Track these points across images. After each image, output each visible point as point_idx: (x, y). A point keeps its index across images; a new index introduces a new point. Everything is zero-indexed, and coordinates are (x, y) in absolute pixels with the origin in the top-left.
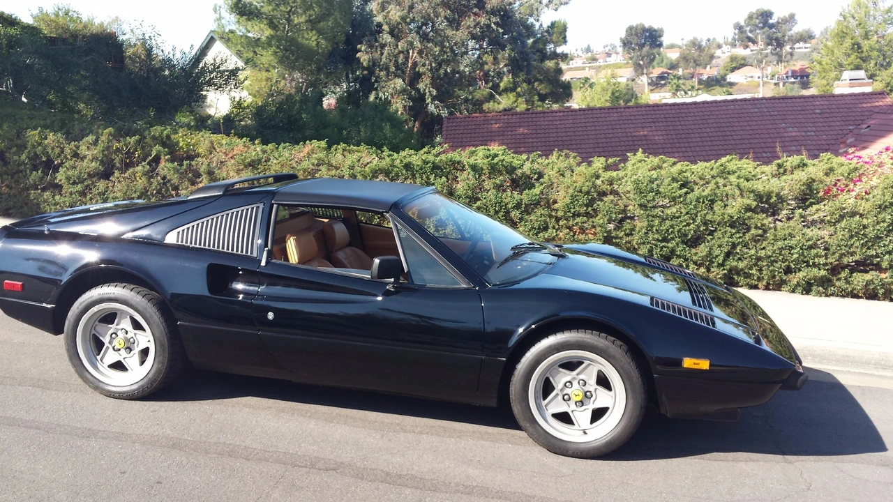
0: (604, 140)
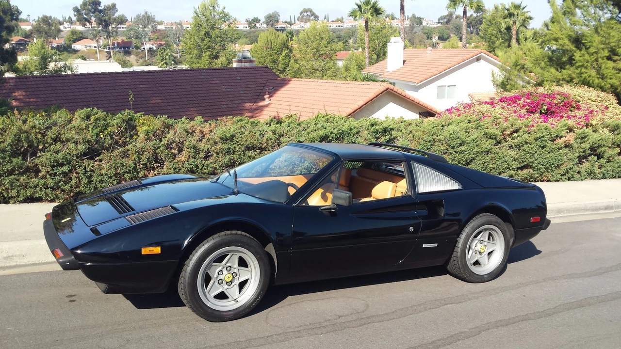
0: (113, 98)
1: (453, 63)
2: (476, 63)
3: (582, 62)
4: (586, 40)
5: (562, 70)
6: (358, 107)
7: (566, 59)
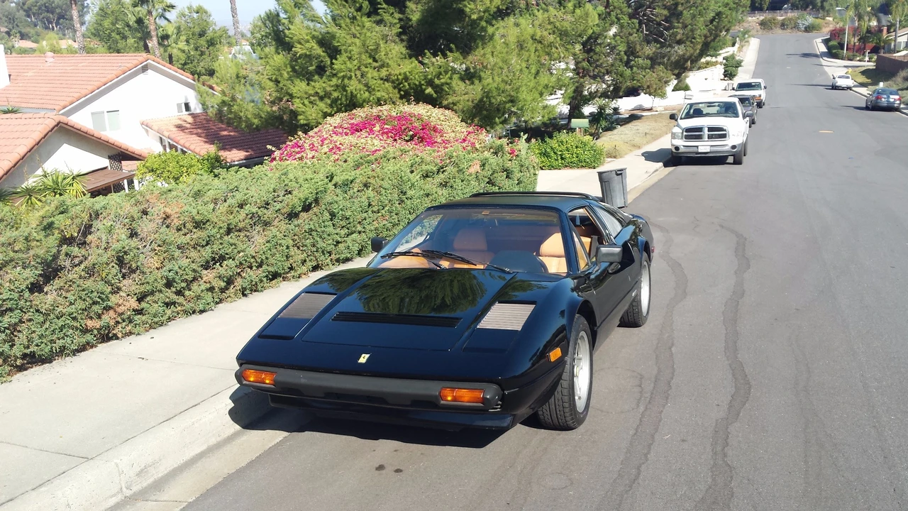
1: (110, 77)
2: (142, 76)
3: (344, 71)
4: (338, 42)
5: (311, 82)
6: (19, 157)
7: (314, 67)
